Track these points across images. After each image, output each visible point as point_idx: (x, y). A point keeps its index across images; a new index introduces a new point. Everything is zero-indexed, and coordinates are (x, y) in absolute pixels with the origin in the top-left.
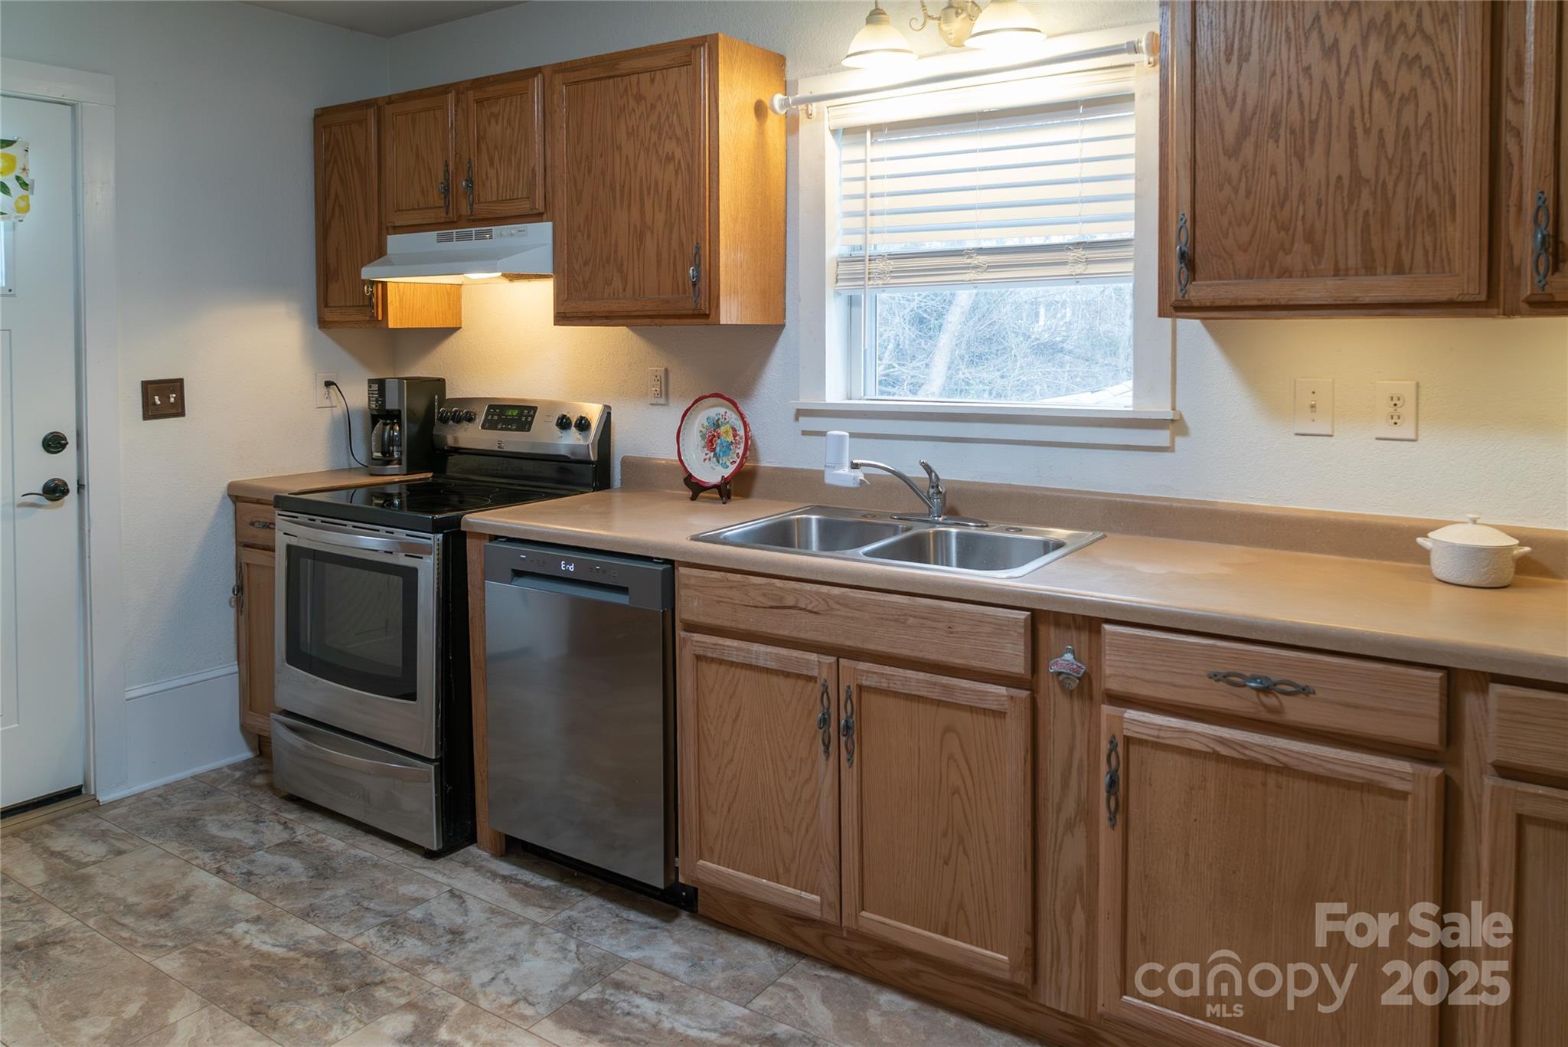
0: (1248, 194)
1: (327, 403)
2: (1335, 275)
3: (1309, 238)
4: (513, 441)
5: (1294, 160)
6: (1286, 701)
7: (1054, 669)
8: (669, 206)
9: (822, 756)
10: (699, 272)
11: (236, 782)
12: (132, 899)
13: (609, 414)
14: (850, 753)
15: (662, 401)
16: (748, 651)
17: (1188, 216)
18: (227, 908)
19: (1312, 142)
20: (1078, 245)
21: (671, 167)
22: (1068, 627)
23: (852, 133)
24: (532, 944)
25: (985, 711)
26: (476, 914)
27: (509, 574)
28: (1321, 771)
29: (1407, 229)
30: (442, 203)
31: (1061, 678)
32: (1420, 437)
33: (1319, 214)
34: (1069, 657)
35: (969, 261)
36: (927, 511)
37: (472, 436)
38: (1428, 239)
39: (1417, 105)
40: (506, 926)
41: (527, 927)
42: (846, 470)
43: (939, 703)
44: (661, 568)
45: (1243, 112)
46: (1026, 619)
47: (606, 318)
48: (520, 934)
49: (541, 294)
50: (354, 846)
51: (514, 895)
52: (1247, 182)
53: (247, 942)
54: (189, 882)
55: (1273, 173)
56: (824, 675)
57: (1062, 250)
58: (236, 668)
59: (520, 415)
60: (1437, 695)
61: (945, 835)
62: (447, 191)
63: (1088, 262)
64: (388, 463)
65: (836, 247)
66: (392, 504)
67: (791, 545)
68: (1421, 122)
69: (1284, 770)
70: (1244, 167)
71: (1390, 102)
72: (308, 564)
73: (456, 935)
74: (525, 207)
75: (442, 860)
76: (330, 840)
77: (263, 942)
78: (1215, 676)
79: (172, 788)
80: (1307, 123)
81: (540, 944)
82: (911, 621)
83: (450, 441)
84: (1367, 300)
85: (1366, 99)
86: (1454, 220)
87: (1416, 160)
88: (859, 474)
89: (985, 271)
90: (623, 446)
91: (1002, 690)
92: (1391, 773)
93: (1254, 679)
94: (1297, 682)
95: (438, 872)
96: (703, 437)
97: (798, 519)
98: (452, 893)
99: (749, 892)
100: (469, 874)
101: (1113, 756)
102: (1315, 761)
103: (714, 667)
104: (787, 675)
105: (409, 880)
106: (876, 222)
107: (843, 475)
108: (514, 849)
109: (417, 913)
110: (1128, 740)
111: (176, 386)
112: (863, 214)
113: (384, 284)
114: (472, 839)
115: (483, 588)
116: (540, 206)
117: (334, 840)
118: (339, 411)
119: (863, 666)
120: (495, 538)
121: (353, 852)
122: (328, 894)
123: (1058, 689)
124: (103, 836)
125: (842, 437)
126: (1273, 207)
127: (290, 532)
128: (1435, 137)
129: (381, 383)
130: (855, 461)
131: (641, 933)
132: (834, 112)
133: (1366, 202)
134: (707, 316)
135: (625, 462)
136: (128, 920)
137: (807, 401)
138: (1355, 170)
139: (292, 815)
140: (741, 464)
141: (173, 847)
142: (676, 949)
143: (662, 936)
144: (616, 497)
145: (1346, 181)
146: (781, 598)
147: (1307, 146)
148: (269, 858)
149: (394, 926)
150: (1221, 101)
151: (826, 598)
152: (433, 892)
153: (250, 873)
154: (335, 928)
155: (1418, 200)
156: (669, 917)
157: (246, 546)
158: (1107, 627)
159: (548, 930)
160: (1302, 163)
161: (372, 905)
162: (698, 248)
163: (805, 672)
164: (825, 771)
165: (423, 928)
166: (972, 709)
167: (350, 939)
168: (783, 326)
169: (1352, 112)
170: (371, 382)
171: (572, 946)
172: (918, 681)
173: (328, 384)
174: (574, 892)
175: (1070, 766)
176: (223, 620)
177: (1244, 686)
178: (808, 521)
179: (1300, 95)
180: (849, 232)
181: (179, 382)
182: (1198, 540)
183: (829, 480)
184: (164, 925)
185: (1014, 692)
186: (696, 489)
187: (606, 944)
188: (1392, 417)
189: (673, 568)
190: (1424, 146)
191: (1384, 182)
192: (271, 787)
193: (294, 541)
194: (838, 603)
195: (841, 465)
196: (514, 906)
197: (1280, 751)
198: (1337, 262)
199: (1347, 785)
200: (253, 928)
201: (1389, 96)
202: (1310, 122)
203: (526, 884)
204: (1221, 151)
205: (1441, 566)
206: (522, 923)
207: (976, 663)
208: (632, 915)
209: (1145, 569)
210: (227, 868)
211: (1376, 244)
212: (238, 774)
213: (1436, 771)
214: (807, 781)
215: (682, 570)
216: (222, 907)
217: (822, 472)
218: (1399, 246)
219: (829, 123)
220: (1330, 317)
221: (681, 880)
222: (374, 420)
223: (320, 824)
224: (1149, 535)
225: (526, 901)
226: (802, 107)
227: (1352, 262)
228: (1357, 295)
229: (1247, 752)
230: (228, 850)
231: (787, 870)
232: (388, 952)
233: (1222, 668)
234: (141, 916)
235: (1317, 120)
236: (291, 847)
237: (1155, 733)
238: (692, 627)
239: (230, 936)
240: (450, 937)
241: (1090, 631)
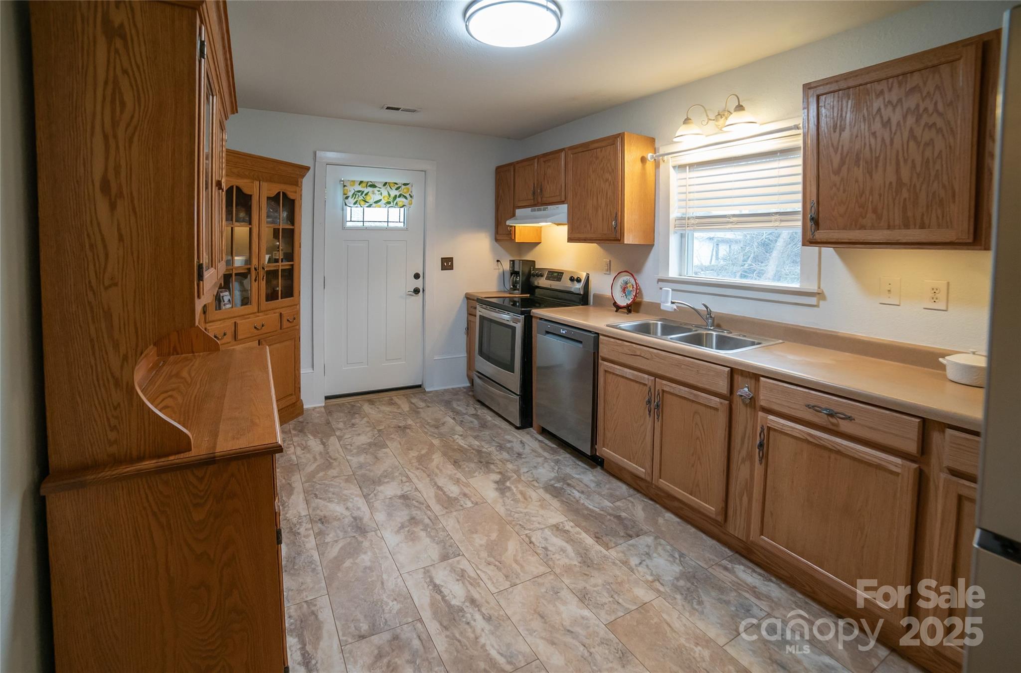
0: (844, 191)
1: (497, 268)
2: (888, 229)
3: (875, 211)
4: (554, 285)
5: (867, 175)
6: (841, 422)
7: (739, 393)
8: (607, 198)
9: (648, 416)
10: (617, 224)
11: (464, 392)
12: (429, 421)
13: (588, 277)
14: (658, 416)
15: (608, 273)
16: (623, 371)
17: (815, 201)
18: (454, 430)
19: (876, 166)
20: (776, 213)
21: (607, 183)
22: (747, 377)
23: (681, 167)
24: (543, 464)
25: (711, 407)
26: (527, 450)
27: (544, 332)
28: (856, 456)
29: (927, 207)
30: (532, 198)
31: (743, 398)
32: (950, 309)
33: (880, 200)
34: (746, 389)
35: (729, 220)
36: (705, 324)
37: (543, 282)
38: (939, 212)
39: (934, 147)
40: (536, 456)
41: (543, 458)
42: (669, 304)
43: (693, 401)
44: (593, 335)
45: (842, 154)
46: (728, 371)
47: (585, 240)
48: (540, 460)
49: (563, 230)
50: (494, 420)
51: (542, 447)
52: (844, 185)
53: (457, 441)
54: (445, 420)
55: (857, 181)
56: (650, 384)
57: (770, 216)
58: (466, 355)
59: (558, 275)
60: (917, 430)
61: (693, 455)
62: (534, 193)
63: (781, 221)
64: (515, 290)
65: (674, 213)
66: (516, 305)
67: (650, 333)
68: (936, 154)
69: (839, 452)
70: (842, 179)
71: (919, 147)
72: (486, 322)
73: (519, 455)
74: (558, 199)
75: (520, 430)
76: (487, 416)
77: (462, 442)
78: (808, 406)
79: (446, 391)
80: (874, 158)
81: (546, 465)
82: (683, 366)
83: (536, 284)
84: (904, 241)
85: (905, 146)
86: (954, 202)
87: (933, 173)
88: (674, 306)
89: (736, 224)
90: (594, 288)
91: (718, 399)
92: (891, 463)
93: (826, 409)
94: (847, 414)
95: (518, 434)
96: (621, 288)
97: (653, 323)
98: (521, 442)
99: (620, 463)
100: (528, 437)
101: (762, 434)
102: (853, 451)
103: (611, 375)
104: (637, 382)
105: (508, 434)
106: (691, 203)
107: (667, 306)
108: (544, 432)
109: (509, 445)
110: (769, 429)
111: (451, 260)
112: (685, 200)
113: (515, 226)
114: (531, 426)
115: (536, 336)
116: (563, 199)
117: (489, 417)
118: (501, 270)
119: (664, 382)
120: (541, 319)
121: (494, 421)
122: (483, 433)
123: (741, 403)
124: (425, 401)
125: (668, 290)
126: (857, 197)
127: (481, 311)
128: (944, 162)
129: (513, 261)
130: (673, 301)
131: (582, 470)
132: (674, 159)
133: (905, 194)
134: (620, 240)
135: (594, 295)
136: (427, 427)
137: (662, 275)
138: (899, 179)
139: (478, 406)
140: (634, 300)
141: (443, 408)
142: (593, 478)
143: (589, 473)
144: (591, 308)
145: (894, 184)
146: (635, 352)
147: (874, 168)
148: (469, 418)
149: (501, 447)
150: (831, 150)
151: (651, 353)
152: (515, 440)
153: (462, 421)
154: (483, 443)
155: (934, 193)
156: (593, 467)
157: (470, 314)
158: (762, 379)
159: (550, 461)
160: (871, 177)
161: (495, 439)
162: (616, 214)
163: (643, 382)
164: (649, 421)
165: (509, 450)
166: (706, 406)
167: (487, 448)
168: (654, 245)
169: (898, 152)
170: (510, 261)
171: (557, 468)
172: (685, 391)
173: (498, 261)
174: (562, 451)
175: (745, 435)
176: (463, 339)
177: (821, 412)
178: (657, 324)
179: (870, 145)
180: (680, 207)
181: (452, 259)
182: (828, 348)
183: (662, 308)
184: (436, 431)
185: (722, 401)
186: (618, 308)
187: (568, 470)
188: (933, 298)
189: (599, 336)
190: (938, 167)
191: (915, 185)
192: (474, 396)
193: (481, 314)
194: (655, 356)
195: (667, 302)
196: (540, 451)
197: (837, 443)
198: (889, 222)
199: (869, 464)
200: (460, 438)
201: (918, 144)
202: (876, 158)
203: (546, 445)
204: (831, 172)
205: (951, 373)
206: (541, 457)
207: (707, 387)
208: (580, 463)
209: (791, 357)
210: (456, 418)
211: (910, 214)
212: (465, 390)
213: (915, 466)
214: (642, 425)
215: (601, 337)
216: (453, 429)
217: (660, 304)
218: (923, 215)
219: (671, 164)
220: (886, 248)
221: (597, 454)
222: (512, 274)
223: (486, 411)
224: (805, 344)
225: (545, 450)
226: (661, 158)
227: (897, 222)
228: (899, 238)
229: (822, 442)
230: (458, 413)
231: (634, 458)
232: (497, 455)
233: (812, 403)
234: (431, 426)
235: (879, 156)
236: (475, 416)
237: (781, 427)
238: (604, 359)
239: (453, 438)
240: (517, 455)
241: (756, 380)
